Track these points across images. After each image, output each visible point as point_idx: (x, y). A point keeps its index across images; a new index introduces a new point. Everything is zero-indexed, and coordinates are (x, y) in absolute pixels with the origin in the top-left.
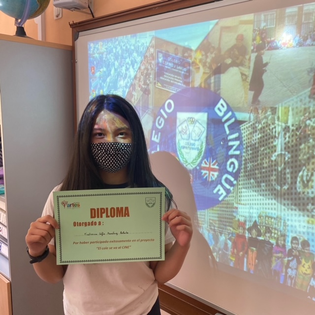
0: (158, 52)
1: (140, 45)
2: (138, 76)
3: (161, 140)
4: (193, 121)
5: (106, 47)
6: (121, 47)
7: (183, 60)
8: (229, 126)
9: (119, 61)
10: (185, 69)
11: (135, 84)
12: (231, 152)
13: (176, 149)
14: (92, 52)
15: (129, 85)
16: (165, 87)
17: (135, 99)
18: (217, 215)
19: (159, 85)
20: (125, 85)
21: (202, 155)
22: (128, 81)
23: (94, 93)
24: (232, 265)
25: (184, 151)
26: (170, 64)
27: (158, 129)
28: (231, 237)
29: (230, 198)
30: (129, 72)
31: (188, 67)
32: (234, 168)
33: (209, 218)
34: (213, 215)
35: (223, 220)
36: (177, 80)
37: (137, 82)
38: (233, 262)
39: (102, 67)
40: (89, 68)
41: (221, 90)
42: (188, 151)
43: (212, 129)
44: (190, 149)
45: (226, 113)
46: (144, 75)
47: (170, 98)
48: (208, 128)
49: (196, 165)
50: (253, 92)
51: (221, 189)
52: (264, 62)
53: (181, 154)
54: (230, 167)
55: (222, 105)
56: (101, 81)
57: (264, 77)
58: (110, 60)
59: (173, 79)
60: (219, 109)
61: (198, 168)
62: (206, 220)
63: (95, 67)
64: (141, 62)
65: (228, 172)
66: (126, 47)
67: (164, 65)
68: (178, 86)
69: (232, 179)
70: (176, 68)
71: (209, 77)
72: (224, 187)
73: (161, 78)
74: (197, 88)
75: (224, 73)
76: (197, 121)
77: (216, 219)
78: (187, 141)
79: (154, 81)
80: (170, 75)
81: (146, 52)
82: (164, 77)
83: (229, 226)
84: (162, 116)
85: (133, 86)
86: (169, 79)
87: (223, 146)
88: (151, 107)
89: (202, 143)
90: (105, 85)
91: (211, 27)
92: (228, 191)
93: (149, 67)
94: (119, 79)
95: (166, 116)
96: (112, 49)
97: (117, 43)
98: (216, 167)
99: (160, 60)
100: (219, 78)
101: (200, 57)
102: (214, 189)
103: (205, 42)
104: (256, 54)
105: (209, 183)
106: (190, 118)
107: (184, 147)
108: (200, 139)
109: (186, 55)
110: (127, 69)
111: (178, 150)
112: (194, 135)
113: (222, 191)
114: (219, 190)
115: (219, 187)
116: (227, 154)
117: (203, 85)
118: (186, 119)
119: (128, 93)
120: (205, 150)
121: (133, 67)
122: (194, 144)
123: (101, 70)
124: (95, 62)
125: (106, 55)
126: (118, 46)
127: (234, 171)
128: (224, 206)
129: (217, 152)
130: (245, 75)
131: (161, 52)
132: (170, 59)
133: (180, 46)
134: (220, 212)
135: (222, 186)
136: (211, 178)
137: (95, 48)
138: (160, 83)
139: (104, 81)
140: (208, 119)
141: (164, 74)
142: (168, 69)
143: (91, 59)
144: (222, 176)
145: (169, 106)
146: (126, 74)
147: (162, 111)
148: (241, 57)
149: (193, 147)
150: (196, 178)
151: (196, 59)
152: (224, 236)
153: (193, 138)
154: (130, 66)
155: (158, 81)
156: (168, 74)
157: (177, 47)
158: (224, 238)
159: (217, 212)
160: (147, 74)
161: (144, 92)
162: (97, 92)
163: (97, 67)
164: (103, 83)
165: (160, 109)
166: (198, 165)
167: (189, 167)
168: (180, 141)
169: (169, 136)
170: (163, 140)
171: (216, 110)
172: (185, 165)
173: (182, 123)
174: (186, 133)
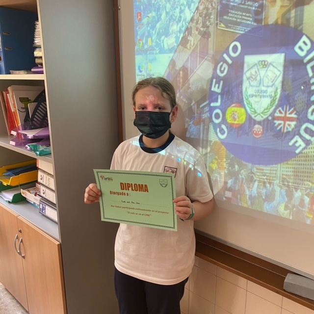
2: (195, 18)
3: (222, 90)
4: (265, 65)
8: (312, 68)
9: (171, 3)
10: (257, 4)
11: (191, 27)
13: (243, 98)
15: (183, 29)
16: (230, 27)
17: (191, 45)
18: (292, 170)
19: (222, 26)
20: (178, 29)
21: (276, 103)
22: (183, 25)
23: (141, 42)
24: (308, 222)
25: (252, 100)
27: (219, 77)
28: (309, 192)
29: (310, 150)
30: (185, 14)
31: (261, 2)
33: (282, 173)
34: (288, 170)
35: (299, 174)
36: (246, 18)
37: (194, 24)
38: (311, 219)
39: (150, 12)
40: (135, 15)
41: (304, 25)
42: (258, 99)
43: (290, 72)
44: (261, 97)
45: (309, 52)
46: (204, 16)
47: (236, 40)
48: (284, 71)
49: (268, 115)
51: (299, 140)
53: (249, 103)
54: (312, 114)
55: (304, 43)
56: (149, 28)
58: (160, 3)
59: (240, 17)
60: (300, 48)
61: (270, 118)
62: (279, 175)
63: (142, 13)
64: (200, 2)
65: (309, 121)
67: (229, 2)
68: (247, 25)
70: (244, 4)
71: (289, 11)
72: (303, 137)
73: (225, 17)
74: (272, 25)
75: (308, 3)
76: (270, 64)
77: (291, 173)
78: (257, 89)
79: (216, 22)
80: (236, 12)
82: (228, 16)
83: (307, 181)
84: (225, 62)
85: (188, 30)
86: (235, 18)
87: (304, 92)
88: (211, 52)
89: (277, 89)
90: (154, 32)
92: (308, 143)
94: (171, 23)
95: (230, 62)
98: (293, 115)
100: (303, 11)
102: (290, 141)
105: (284, 135)
106: (262, 61)
107: (252, 96)
108: (273, 84)
110: (181, 11)
111: (244, 99)
112: (266, 81)
113: (300, 143)
114: (296, 142)
115: (297, 138)
116: (309, 100)
117: (280, 22)
118: (256, 62)
119: (182, 38)
120: (280, 97)
121: (189, 7)
122: (266, 90)
123: (150, 15)
124: (142, 7)
128: (301, 159)
129: (296, 99)
134: (296, 166)
135: (301, 136)
136: (287, 128)
138: (224, 24)
139: (153, 27)
140: (285, 60)
141: (229, 13)
142: (234, 6)
143: (137, 3)
144: (301, 126)
146: (180, 17)
147: (225, 56)
149: (265, 94)
150: (267, 130)
152: (301, 192)
153: (265, 85)
155: (221, 22)
156: (234, 12)
158: (300, 194)
159: (292, 166)
160: (207, 15)
161: (202, 36)
162: (144, 41)
163: (144, 13)
164: (151, 30)
165: (223, 54)
166: (270, 115)
167: (258, 118)
168: (248, 89)
169: (234, 84)
170: (226, 89)
171: (297, 49)
172: (253, 116)
173: (252, 68)
174: (255, 79)
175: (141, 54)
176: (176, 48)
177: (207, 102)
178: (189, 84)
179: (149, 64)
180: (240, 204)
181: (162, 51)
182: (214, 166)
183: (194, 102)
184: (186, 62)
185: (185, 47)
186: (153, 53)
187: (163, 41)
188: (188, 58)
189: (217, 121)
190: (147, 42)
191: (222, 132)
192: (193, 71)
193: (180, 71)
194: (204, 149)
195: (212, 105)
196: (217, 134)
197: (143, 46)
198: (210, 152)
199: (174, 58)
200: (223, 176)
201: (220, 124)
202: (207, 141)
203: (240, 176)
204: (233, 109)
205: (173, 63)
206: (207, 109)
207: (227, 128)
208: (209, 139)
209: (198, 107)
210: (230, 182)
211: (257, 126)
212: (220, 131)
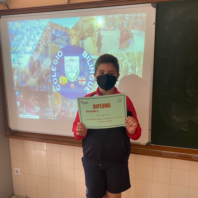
0: (52, 29)
1: (41, 25)
2: (41, 40)
3: (56, 70)
4: (73, 60)
5: (20, 25)
6: (30, 26)
7: (66, 33)
8: (89, 62)
9: (29, 32)
10: (67, 37)
11: (40, 44)
12: (91, 72)
13: (65, 73)
14: (11, 27)
15: (36, 44)
16: (57, 45)
17: (40, 51)
19: (54, 44)
20: (34, 44)
21: (78, 75)
22: (36, 42)
23: (14, 48)
25: (69, 74)
26: (59, 35)
27: (54, 64)
30: (36, 38)
31: (68, 37)
32: (92, 79)
36: (63, 42)
37: (41, 42)
39: (18, 35)
40: (10, 35)
42: (71, 73)
43: (82, 63)
47: (60, 50)
48: (80, 63)
50: (98, 48)
51: (88, 88)
52: (101, 36)
53: (68, 75)
54: (91, 78)
55: (85, 53)
56: (18, 42)
57: (102, 41)
58: (23, 32)
59: (61, 41)
60: (84, 55)
61: (77, 81)
63: (14, 35)
64: (43, 33)
65: (90, 81)
66: (34, 26)
67: (56, 35)
68: (64, 45)
69: (92, 83)
70: (62, 37)
71: (79, 41)
73: (55, 41)
74: (73, 45)
75: (85, 39)
78: (70, 69)
79: (51, 42)
80: (59, 39)
81: (45, 28)
84: (56, 59)
85: (38, 45)
86: (59, 41)
87: (87, 70)
88: (50, 54)
89: (78, 70)
90: (21, 44)
91: (78, 20)
92: (90, 89)
93: (48, 36)
94: (30, 41)
95: (58, 59)
96: (25, 26)
97: (28, 23)
98: (85, 79)
99: (54, 33)
100: (83, 41)
101: (74, 32)
102: (85, 89)
103: (76, 26)
104: (98, 32)
105: (82, 87)
106: (71, 59)
107: (69, 72)
108: (76, 68)
109: (67, 31)
112: (73, 66)
113: (88, 89)
114: (87, 89)
115: (87, 87)
116: (89, 73)
117: (76, 45)
118: (69, 59)
119: (36, 48)
120: (80, 72)
122: (74, 70)
123: (18, 36)
124: (13, 32)
125: (21, 29)
126: (28, 25)
127: (93, 80)
129: (85, 73)
130: (94, 41)
131: (54, 29)
132: (59, 32)
133: (64, 27)
135: (88, 87)
136: (83, 84)
137: (13, 25)
139: (20, 42)
140: (80, 59)
141: (56, 39)
142: (58, 37)
143: (11, 30)
144: (88, 83)
145: (60, 54)
146: (34, 39)
147: (56, 56)
148: (92, 33)
149: (74, 72)
150: (76, 85)
151: (72, 33)
154: (36, 35)
155: (53, 42)
157: (62, 28)
160: (46, 39)
161: (45, 48)
162: (16, 48)
163: (15, 35)
164: (19, 43)
165: (55, 55)
166: (76, 80)
167: (72, 81)
168: (67, 69)
169: (61, 68)
170: (58, 70)
171: (83, 55)
172: (70, 80)
173: (67, 61)
174: (69, 66)
175: (14, 54)
176: (33, 52)
177: (50, 75)
178: (41, 68)
179: (19, 59)
180: (68, 117)
181: (26, 53)
182: (56, 103)
183: (44, 76)
184: (38, 58)
185: (38, 52)
186: (21, 54)
187: (26, 49)
188: (39, 57)
189: (55, 83)
190: (17, 48)
191: (58, 87)
192: (42, 62)
193: (36, 62)
194: (51, 96)
195: (53, 76)
196: (56, 88)
197: (15, 50)
198: (53, 97)
199: (32, 56)
200: (60, 106)
201: (57, 85)
202: (52, 92)
203: (67, 105)
204: (62, 78)
205: (32, 58)
206: (50, 78)
207: (60, 85)
208: (53, 91)
209: (46, 77)
210: (63, 108)
211: (72, 84)
212: (57, 87)
